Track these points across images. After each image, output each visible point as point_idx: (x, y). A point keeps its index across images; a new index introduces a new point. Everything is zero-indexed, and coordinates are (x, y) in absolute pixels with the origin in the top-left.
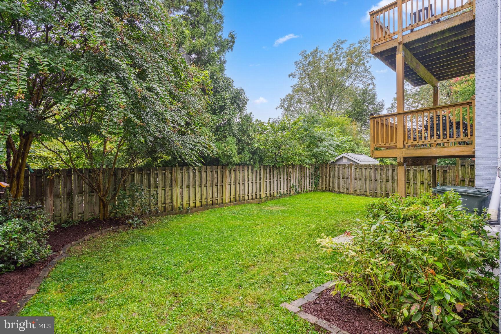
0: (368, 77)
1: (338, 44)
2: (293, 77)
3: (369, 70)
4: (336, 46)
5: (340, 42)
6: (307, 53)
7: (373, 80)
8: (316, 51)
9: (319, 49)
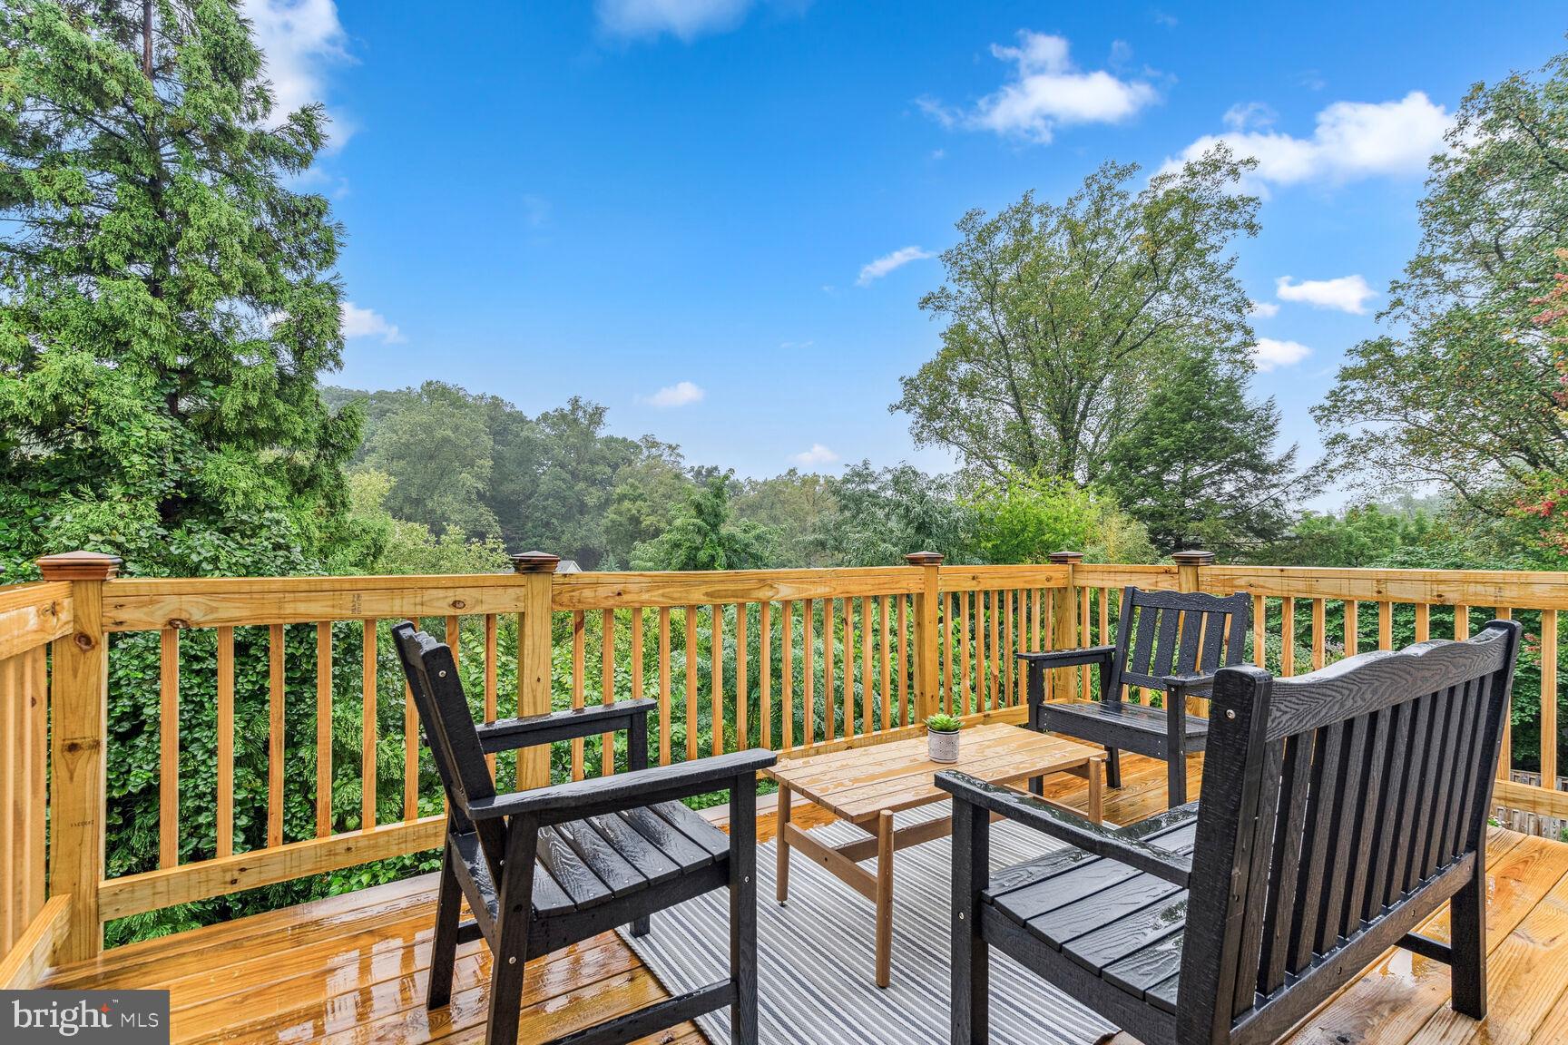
0: (1222, 300)
1: (1105, 182)
2: (939, 308)
3: (1226, 276)
4: (1095, 187)
5: (1113, 172)
6: (986, 220)
7: (1245, 311)
8: (1025, 209)
9: (1037, 201)
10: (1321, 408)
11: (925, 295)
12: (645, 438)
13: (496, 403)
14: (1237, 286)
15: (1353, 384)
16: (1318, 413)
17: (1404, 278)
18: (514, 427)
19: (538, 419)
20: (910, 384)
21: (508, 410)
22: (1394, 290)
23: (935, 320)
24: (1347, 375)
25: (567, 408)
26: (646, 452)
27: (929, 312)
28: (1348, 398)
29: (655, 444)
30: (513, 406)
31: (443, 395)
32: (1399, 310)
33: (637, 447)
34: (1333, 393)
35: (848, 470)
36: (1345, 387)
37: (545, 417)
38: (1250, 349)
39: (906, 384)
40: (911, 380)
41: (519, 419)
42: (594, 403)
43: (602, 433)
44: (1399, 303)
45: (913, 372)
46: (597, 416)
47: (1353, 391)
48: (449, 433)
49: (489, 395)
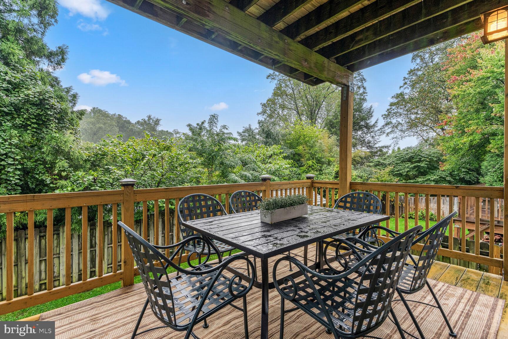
2: (273, 79)
10: (385, 115)
11: (268, 74)
12: (174, 130)
13: (120, 117)
14: (362, 74)
15: (394, 108)
16: (384, 116)
17: (407, 76)
18: (126, 125)
19: (136, 123)
20: (264, 105)
21: (124, 119)
22: (404, 79)
23: (272, 83)
24: (392, 104)
25: (146, 119)
26: (175, 136)
27: (270, 80)
28: (392, 111)
29: (178, 133)
30: (126, 118)
31: (99, 112)
32: (406, 86)
33: (172, 134)
34: (388, 110)
35: (244, 129)
36: (391, 108)
37: (138, 122)
38: (365, 94)
39: (262, 105)
40: (264, 104)
41: (129, 122)
42: (156, 117)
43: (159, 128)
44: (405, 83)
45: (265, 102)
46: (157, 122)
47: (393, 109)
48: (102, 125)
49: (117, 114)
